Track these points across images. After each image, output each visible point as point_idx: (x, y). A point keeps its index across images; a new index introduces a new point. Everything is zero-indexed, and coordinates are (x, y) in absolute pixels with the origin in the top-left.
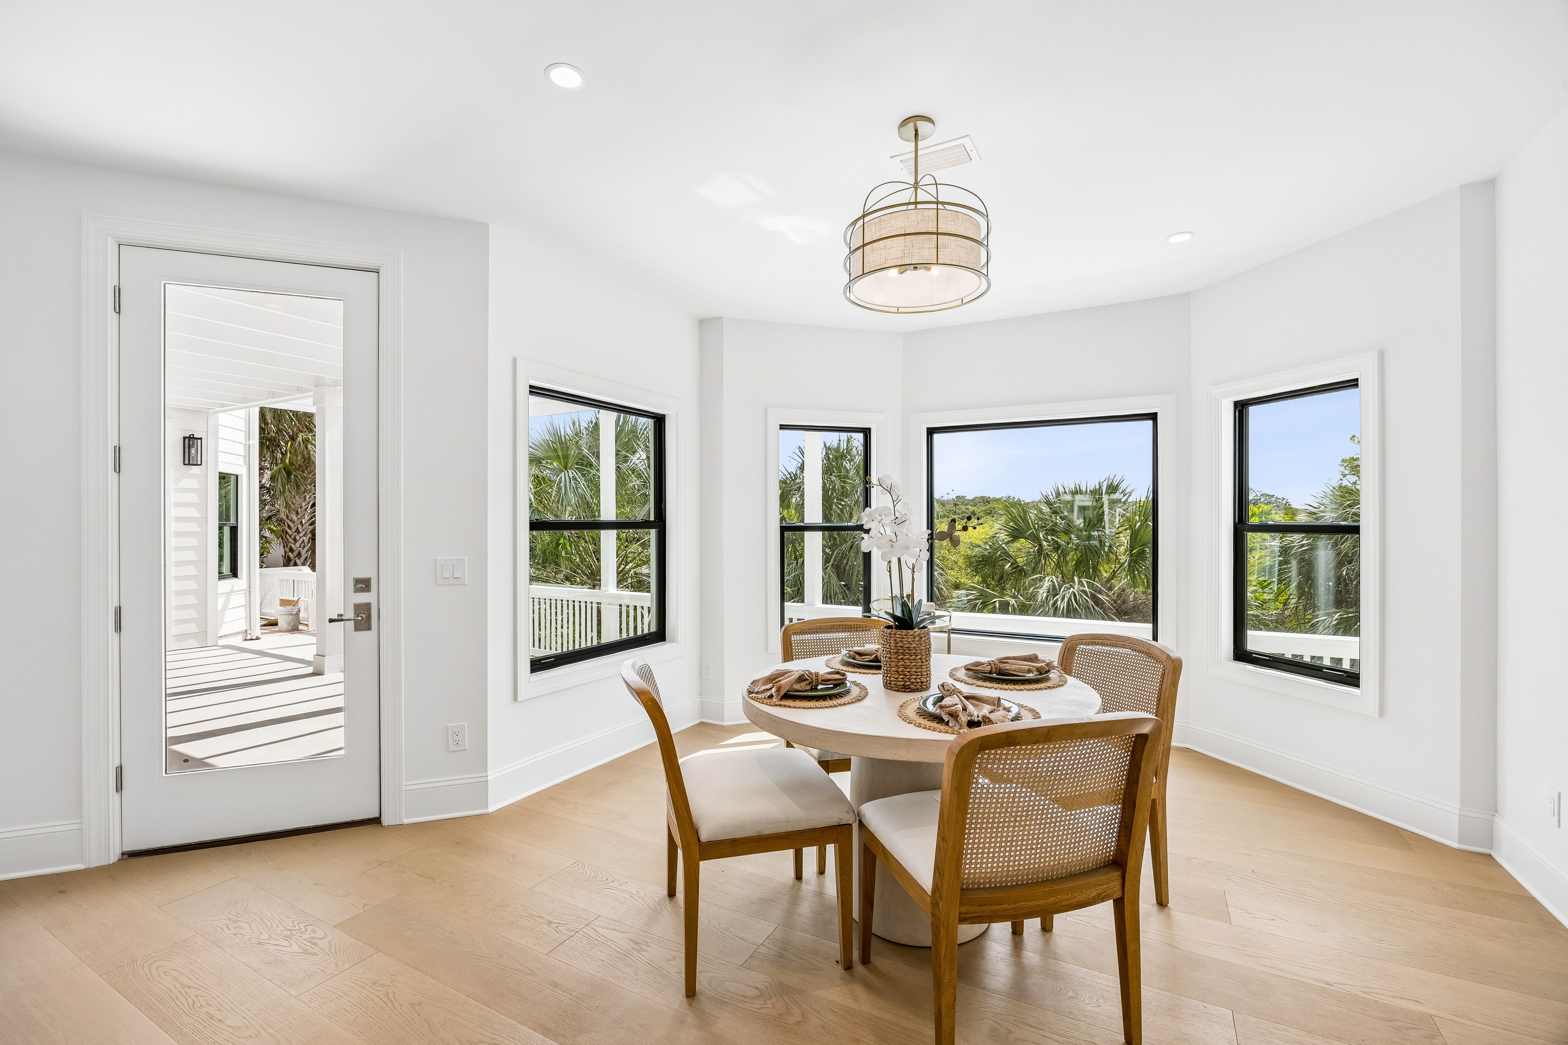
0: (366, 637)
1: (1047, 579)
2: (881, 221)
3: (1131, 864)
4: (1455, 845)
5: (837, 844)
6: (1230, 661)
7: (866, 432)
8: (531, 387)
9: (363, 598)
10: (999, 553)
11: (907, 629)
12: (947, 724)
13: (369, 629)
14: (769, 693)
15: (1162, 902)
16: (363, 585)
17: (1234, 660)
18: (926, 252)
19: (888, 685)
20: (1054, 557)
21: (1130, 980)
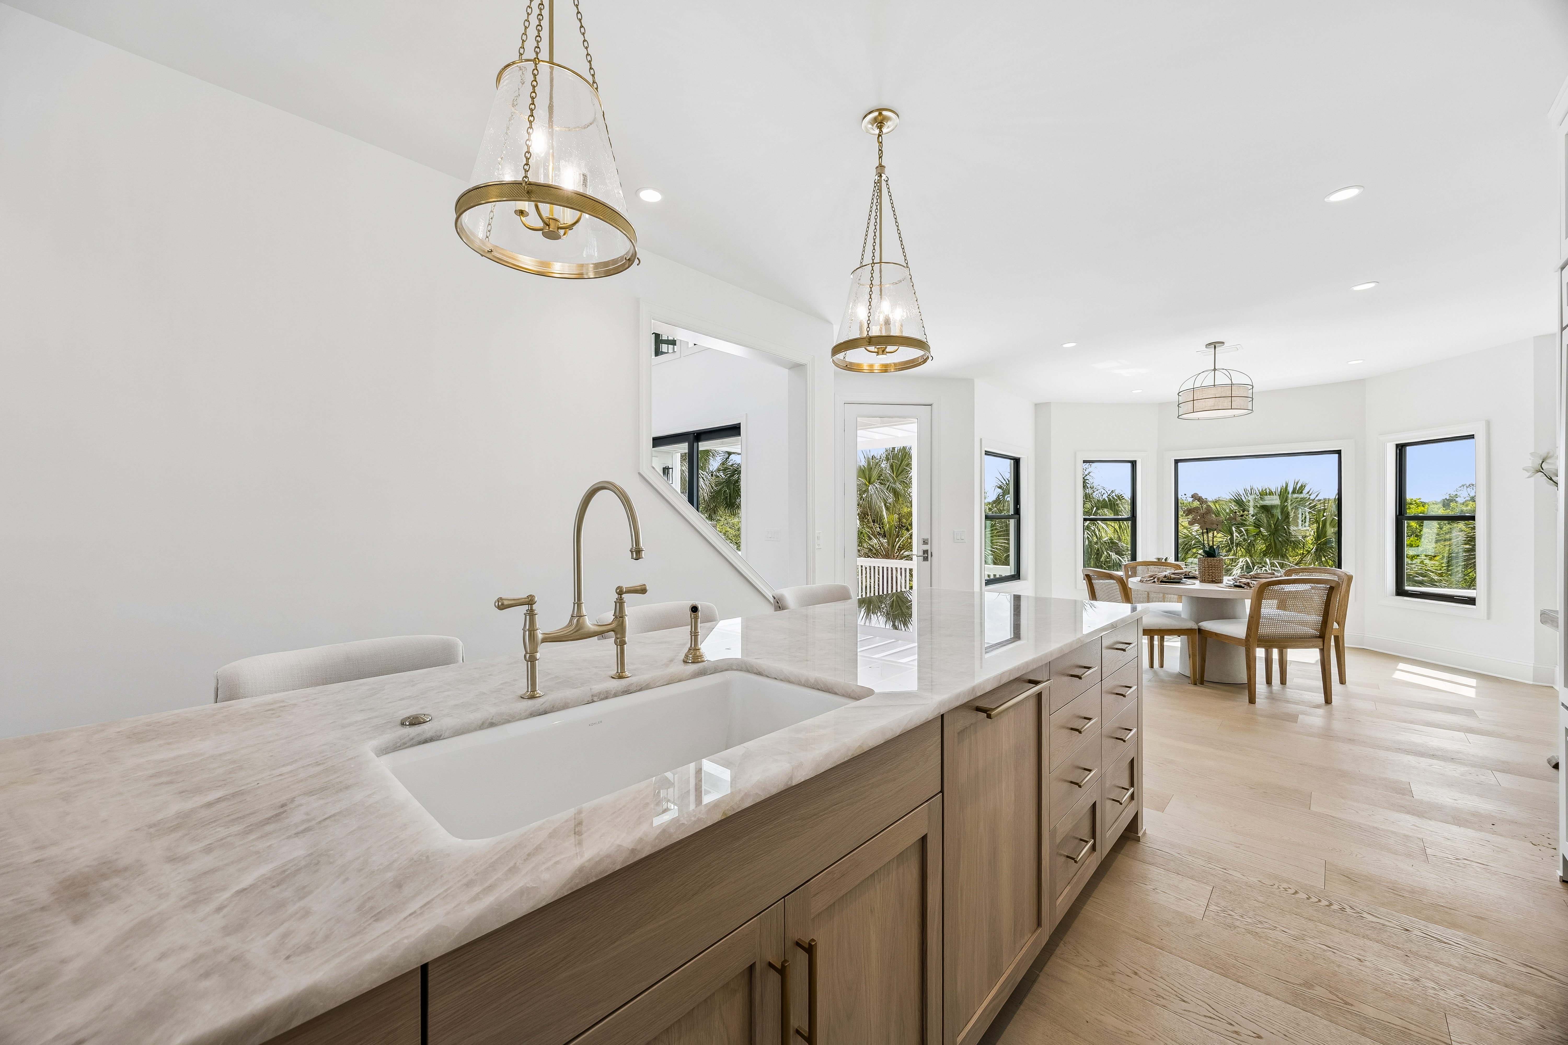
0: (927, 563)
1: (1241, 560)
2: (1203, 390)
3: (1327, 636)
4: (1531, 683)
5: (1190, 637)
6: (1394, 596)
7: (1133, 463)
8: (986, 451)
9: (926, 547)
10: (1194, 541)
11: (1213, 557)
12: (1243, 587)
13: (928, 561)
14: (1153, 581)
15: (1342, 681)
16: (925, 542)
17: (1396, 595)
18: (1226, 403)
19: (1200, 582)
20: (1244, 545)
21: (1327, 679)
